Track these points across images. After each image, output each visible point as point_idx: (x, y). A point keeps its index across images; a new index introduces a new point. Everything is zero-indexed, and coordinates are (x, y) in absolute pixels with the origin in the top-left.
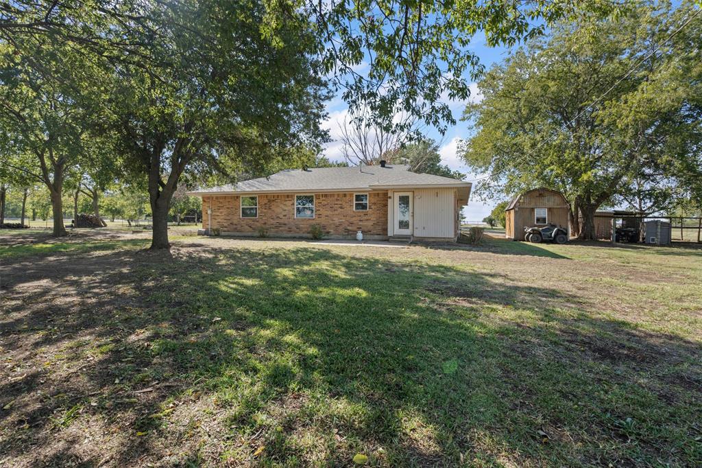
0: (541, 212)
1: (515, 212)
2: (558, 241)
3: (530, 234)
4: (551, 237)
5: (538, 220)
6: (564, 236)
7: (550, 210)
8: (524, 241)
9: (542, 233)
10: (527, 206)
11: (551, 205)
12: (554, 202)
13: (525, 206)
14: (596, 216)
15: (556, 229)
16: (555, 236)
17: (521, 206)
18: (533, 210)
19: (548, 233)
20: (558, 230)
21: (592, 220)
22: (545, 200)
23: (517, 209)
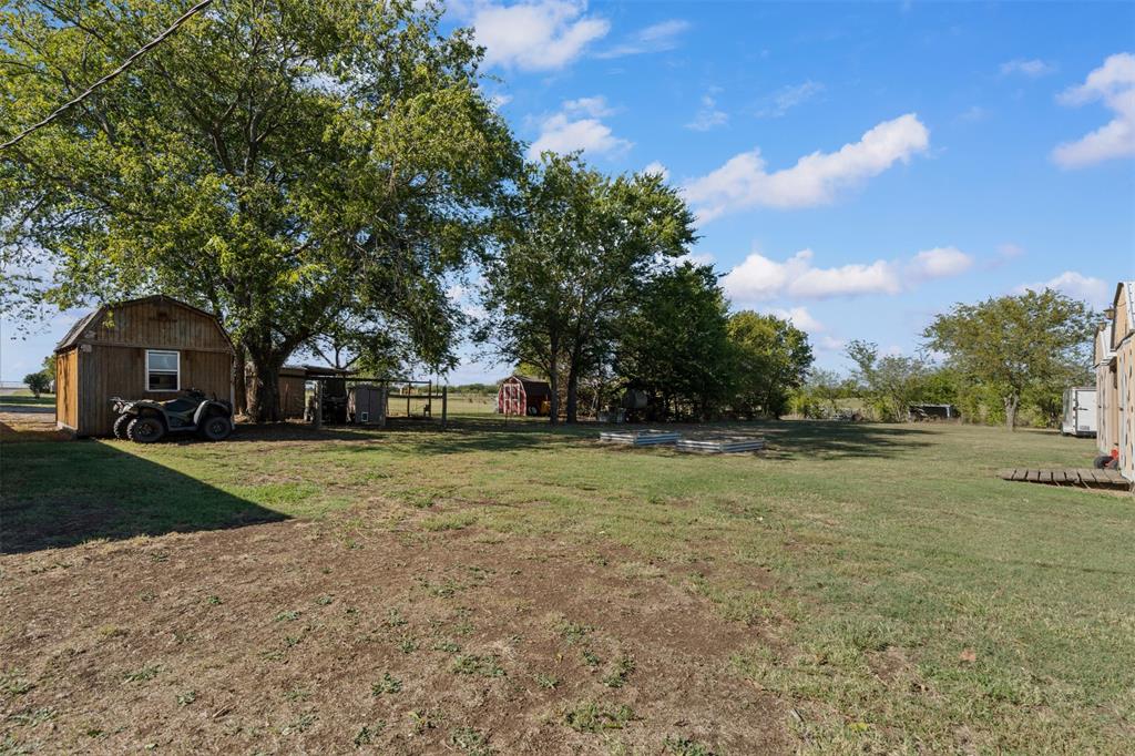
0: (163, 361)
1: (83, 357)
2: (210, 434)
3: (130, 417)
4: (191, 423)
5: (155, 379)
6: (224, 420)
7: (187, 355)
8: (111, 436)
9: (167, 414)
10: (122, 342)
11: (189, 342)
12: (198, 338)
13: (114, 341)
14: (281, 375)
15: (203, 403)
16: (202, 418)
17: (103, 339)
18: (138, 353)
19: (183, 414)
20: (208, 406)
21: (276, 383)
22: (175, 330)
23: (87, 348)
